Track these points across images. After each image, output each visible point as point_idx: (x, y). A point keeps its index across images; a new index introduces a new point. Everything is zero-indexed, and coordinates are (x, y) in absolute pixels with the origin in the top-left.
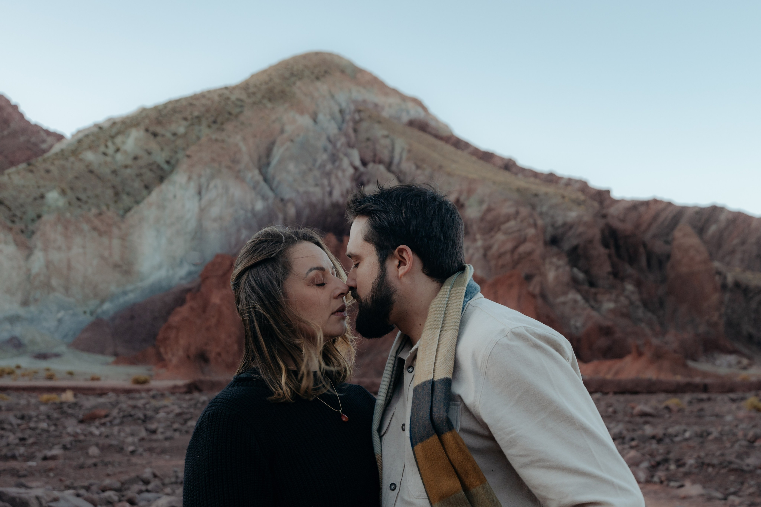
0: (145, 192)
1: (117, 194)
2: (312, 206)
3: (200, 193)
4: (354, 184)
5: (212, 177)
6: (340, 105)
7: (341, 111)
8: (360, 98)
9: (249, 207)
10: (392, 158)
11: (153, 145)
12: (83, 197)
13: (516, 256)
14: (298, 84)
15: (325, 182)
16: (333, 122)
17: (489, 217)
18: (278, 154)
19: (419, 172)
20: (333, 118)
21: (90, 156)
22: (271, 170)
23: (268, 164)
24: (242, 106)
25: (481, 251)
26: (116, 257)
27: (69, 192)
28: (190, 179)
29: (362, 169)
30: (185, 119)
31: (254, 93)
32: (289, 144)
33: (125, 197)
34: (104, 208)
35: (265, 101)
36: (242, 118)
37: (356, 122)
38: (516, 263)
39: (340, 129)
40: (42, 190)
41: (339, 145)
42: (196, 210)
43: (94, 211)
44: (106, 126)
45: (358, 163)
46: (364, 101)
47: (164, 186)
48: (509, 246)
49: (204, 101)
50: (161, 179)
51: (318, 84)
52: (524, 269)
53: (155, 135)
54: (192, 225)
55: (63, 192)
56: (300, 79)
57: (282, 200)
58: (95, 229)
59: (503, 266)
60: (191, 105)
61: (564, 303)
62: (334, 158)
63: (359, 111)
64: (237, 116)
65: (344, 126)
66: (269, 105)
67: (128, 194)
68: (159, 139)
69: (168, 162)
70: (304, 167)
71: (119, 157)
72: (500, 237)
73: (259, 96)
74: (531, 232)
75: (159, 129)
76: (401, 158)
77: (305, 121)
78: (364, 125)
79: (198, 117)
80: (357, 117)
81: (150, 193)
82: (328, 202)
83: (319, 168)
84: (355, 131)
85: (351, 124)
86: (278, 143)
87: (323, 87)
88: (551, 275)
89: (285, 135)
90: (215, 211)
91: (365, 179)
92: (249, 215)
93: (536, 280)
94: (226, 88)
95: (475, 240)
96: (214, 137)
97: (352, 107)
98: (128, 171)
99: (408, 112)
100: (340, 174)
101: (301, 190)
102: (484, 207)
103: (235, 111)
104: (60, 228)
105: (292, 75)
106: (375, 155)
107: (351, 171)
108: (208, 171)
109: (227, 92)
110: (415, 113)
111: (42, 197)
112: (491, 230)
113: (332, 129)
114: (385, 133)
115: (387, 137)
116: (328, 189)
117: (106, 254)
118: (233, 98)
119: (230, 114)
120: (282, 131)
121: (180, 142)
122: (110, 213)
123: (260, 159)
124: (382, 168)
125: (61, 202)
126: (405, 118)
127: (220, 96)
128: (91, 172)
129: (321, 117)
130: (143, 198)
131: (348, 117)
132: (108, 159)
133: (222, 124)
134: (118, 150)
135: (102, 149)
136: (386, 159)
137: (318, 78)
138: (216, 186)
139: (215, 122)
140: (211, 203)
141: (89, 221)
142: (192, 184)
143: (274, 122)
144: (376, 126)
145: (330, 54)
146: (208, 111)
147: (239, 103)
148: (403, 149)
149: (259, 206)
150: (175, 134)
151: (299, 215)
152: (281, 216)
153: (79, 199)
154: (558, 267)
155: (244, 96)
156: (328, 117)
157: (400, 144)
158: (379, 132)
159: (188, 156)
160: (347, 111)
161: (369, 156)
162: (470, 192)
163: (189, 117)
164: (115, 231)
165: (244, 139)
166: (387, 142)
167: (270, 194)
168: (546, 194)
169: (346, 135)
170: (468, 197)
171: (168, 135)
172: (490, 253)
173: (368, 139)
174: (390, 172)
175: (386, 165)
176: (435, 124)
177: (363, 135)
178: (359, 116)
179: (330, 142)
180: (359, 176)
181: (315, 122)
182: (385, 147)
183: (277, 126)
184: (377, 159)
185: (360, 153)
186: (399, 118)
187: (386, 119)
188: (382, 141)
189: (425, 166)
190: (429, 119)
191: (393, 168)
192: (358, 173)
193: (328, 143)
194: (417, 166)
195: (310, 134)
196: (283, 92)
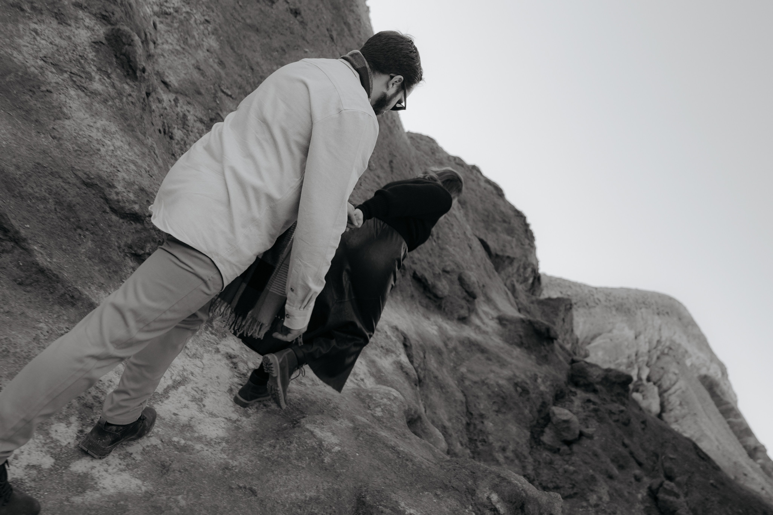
6: (661, 337)
7: (659, 342)
8: (678, 341)
10: (669, 389)
14: (643, 310)
16: (647, 345)
18: (598, 341)
19: (679, 408)
20: (650, 342)
23: (589, 343)
24: (597, 304)
29: (645, 382)
31: (610, 301)
32: (608, 340)
35: (614, 309)
36: (592, 310)
37: (663, 353)
39: (649, 351)
41: (640, 359)
45: (644, 376)
46: (679, 345)
49: (578, 289)
51: (656, 317)
56: (646, 308)
60: (570, 287)
63: (670, 348)
64: (590, 308)
65: (654, 351)
66: (614, 312)
70: (607, 358)
73: (612, 304)
76: (675, 392)
77: (630, 334)
78: (667, 358)
80: (666, 351)
84: (658, 358)
85: (659, 353)
86: (602, 336)
87: (658, 321)
89: (610, 335)
91: (641, 388)
94: (596, 289)
97: (668, 344)
99: (708, 369)
103: (591, 304)
105: (644, 303)
106: (660, 380)
109: (595, 291)
113: (644, 348)
114: (677, 372)
115: (676, 374)
118: (596, 296)
119: (587, 304)
120: (610, 331)
123: (586, 338)
124: (656, 389)
126: (703, 372)
127: (589, 291)
129: (642, 337)
131: (660, 347)
133: (579, 307)
136: (664, 387)
137: (658, 314)
143: (609, 323)
144: (675, 364)
145: (680, 304)
147: (597, 301)
148: (680, 388)
155: (602, 299)
156: (647, 340)
157: (681, 384)
158: (673, 368)
160: (663, 344)
161: (655, 378)
163: (564, 293)
165: (585, 322)
166: (674, 378)
168: (753, 479)
169: (650, 357)
173: (663, 368)
174: (661, 395)
175: (662, 390)
176: (725, 388)
177: (661, 364)
178: (668, 351)
179: (636, 355)
180: (639, 385)
181: (636, 338)
182: (670, 380)
183: (609, 327)
184: (659, 383)
185: (650, 372)
186: (699, 369)
187: (684, 365)
188: (671, 376)
189: (686, 407)
190: (722, 383)
191: (666, 395)
192: (639, 383)
193: (634, 355)
194: (681, 404)
195: (626, 343)
196: (629, 310)
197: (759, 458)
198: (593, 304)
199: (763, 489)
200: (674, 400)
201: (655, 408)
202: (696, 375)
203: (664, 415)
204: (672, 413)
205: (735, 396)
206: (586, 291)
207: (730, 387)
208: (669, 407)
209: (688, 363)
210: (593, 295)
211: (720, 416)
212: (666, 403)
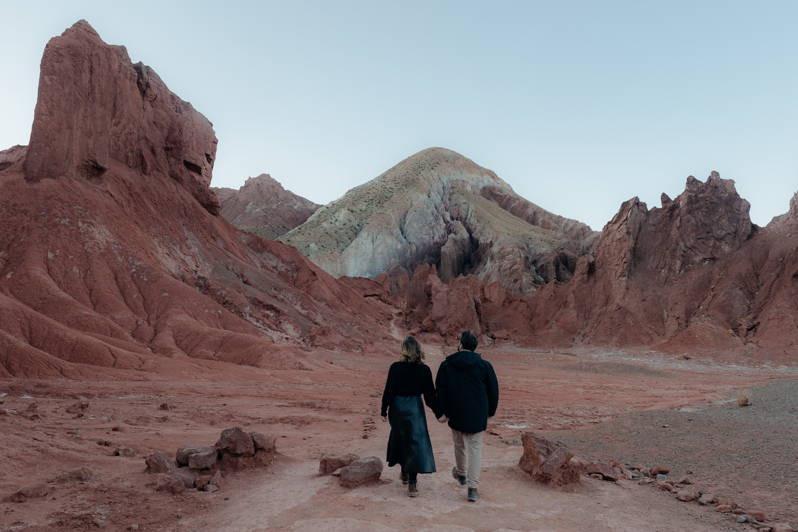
0: (349, 241)
1: (337, 243)
2: (424, 245)
3: (373, 241)
4: (446, 232)
5: (378, 233)
6: (443, 184)
7: (444, 188)
8: (455, 178)
9: (395, 248)
10: (467, 216)
11: (352, 217)
12: (324, 245)
13: (511, 271)
14: (422, 173)
15: (431, 232)
16: (438, 196)
17: (502, 252)
18: (409, 218)
19: (478, 224)
20: (439, 193)
21: (325, 225)
22: (405, 227)
23: (405, 223)
25: (498, 268)
26: (339, 271)
27: (318, 243)
28: (368, 234)
29: (451, 222)
30: (365, 201)
31: (398, 182)
32: (414, 213)
33: (341, 244)
34: (333, 250)
35: (404, 187)
36: (392, 199)
37: (450, 194)
38: (512, 274)
39: (442, 200)
40: (308, 243)
41: (440, 209)
42: (372, 249)
43: (330, 252)
44: (330, 206)
45: (449, 219)
46: (457, 180)
47: (357, 239)
48: (509, 266)
49: (374, 191)
50: (356, 234)
51: (433, 172)
52: (515, 276)
53: (352, 211)
54: (370, 256)
55: (317, 244)
56: (423, 170)
57: (410, 243)
58: (330, 259)
59: (506, 275)
61: (529, 292)
62: (436, 219)
63: (453, 187)
65: (444, 197)
66: (406, 190)
67: (342, 242)
68: (354, 213)
69: (358, 225)
70: (421, 225)
71: (337, 223)
72: (506, 261)
73: (401, 184)
74: (519, 259)
75: (354, 208)
76: (471, 216)
77: (424, 197)
78: (455, 196)
79: (371, 200)
81: (352, 241)
82: (432, 242)
83: (428, 225)
84: (450, 200)
85: (448, 196)
86: (409, 213)
87: (435, 173)
88: (524, 280)
89: (413, 207)
90: (380, 250)
92: (394, 251)
93: (519, 281)
95: (496, 262)
96: (379, 212)
97: (450, 186)
98: (342, 231)
99: (483, 182)
100: (438, 227)
101: (419, 237)
102: (501, 247)
104: (317, 260)
105: (419, 167)
106: (458, 214)
107: (445, 225)
108: (376, 230)
110: (487, 181)
111: (309, 246)
112: (503, 258)
113: (438, 200)
114: (465, 201)
115: (465, 203)
116: (432, 235)
117: (335, 270)
118: (388, 187)
119: (386, 197)
120: (411, 205)
121: (363, 215)
122: (335, 252)
123: (400, 220)
124: (459, 222)
125: (316, 248)
126: (481, 186)
128: (327, 233)
129: (432, 193)
130: (349, 245)
131: (447, 191)
132: (333, 225)
133: (383, 204)
134: (337, 220)
135: (330, 220)
136: (464, 216)
137: (432, 169)
138: (380, 239)
139: (379, 203)
140: (378, 246)
141: (328, 256)
142: (370, 237)
143: (408, 200)
144: (461, 196)
145: (440, 149)
146: (376, 197)
147: (391, 190)
148: (473, 211)
149: (399, 246)
150: (361, 210)
151: (417, 249)
152: (409, 251)
153: (323, 246)
154: (527, 277)
156: (436, 193)
157: (472, 207)
158: (462, 200)
159: (368, 224)
160: (447, 187)
161: (455, 215)
162: (497, 238)
163: (368, 201)
164: (338, 260)
165: (393, 211)
166: (466, 206)
167: (404, 240)
169: (444, 203)
170: (496, 241)
171: (358, 211)
172: (502, 269)
173: (456, 205)
174: (464, 224)
175: (463, 219)
176: (500, 186)
177: (454, 203)
178: (452, 190)
179: (436, 208)
180: (449, 227)
181: (429, 197)
182: (464, 209)
183: (409, 203)
184: (459, 216)
185: (450, 213)
186: (477, 186)
187: (467, 192)
188: (463, 206)
189: (482, 221)
190: (496, 184)
191: (467, 221)
192: (449, 225)
193: (434, 209)
194: (478, 221)
195: (426, 206)
196: (413, 180)
197: (539, 218)
198: (390, 194)
199: (541, 240)
200: (473, 221)
201: (466, 235)
202: (478, 192)
203: (473, 235)
204: (477, 230)
205: (509, 185)
206: (380, 189)
207: (503, 182)
208: (473, 228)
209: (469, 188)
210: (386, 188)
211: (504, 210)
212: (470, 227)
